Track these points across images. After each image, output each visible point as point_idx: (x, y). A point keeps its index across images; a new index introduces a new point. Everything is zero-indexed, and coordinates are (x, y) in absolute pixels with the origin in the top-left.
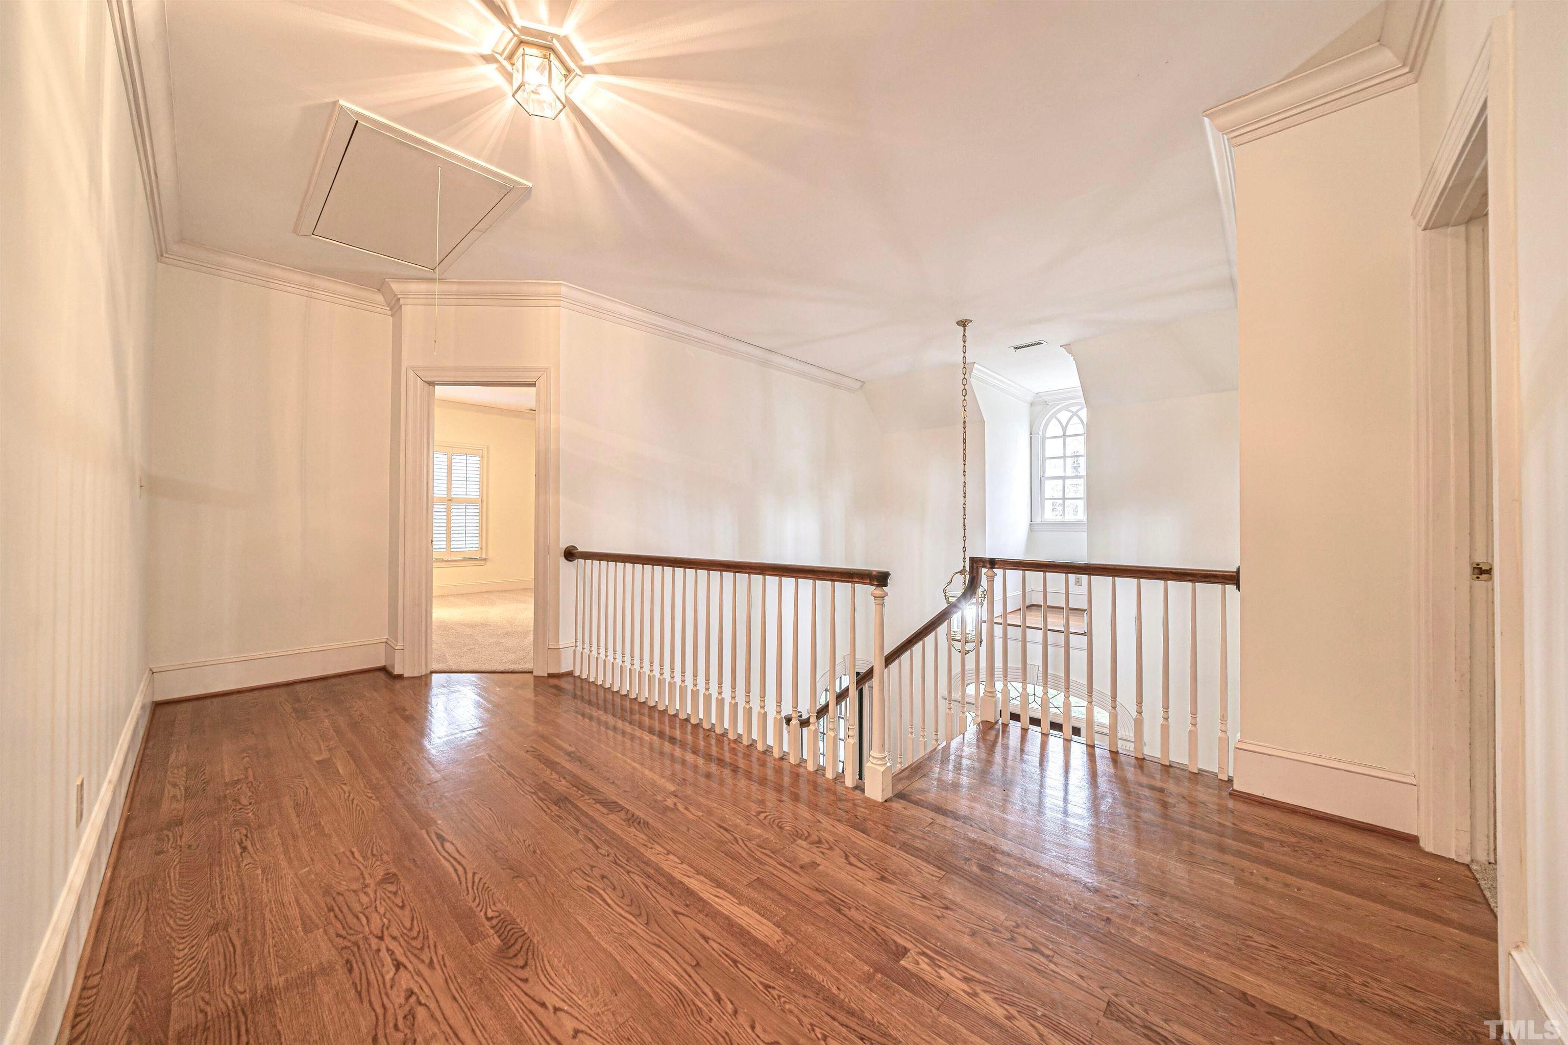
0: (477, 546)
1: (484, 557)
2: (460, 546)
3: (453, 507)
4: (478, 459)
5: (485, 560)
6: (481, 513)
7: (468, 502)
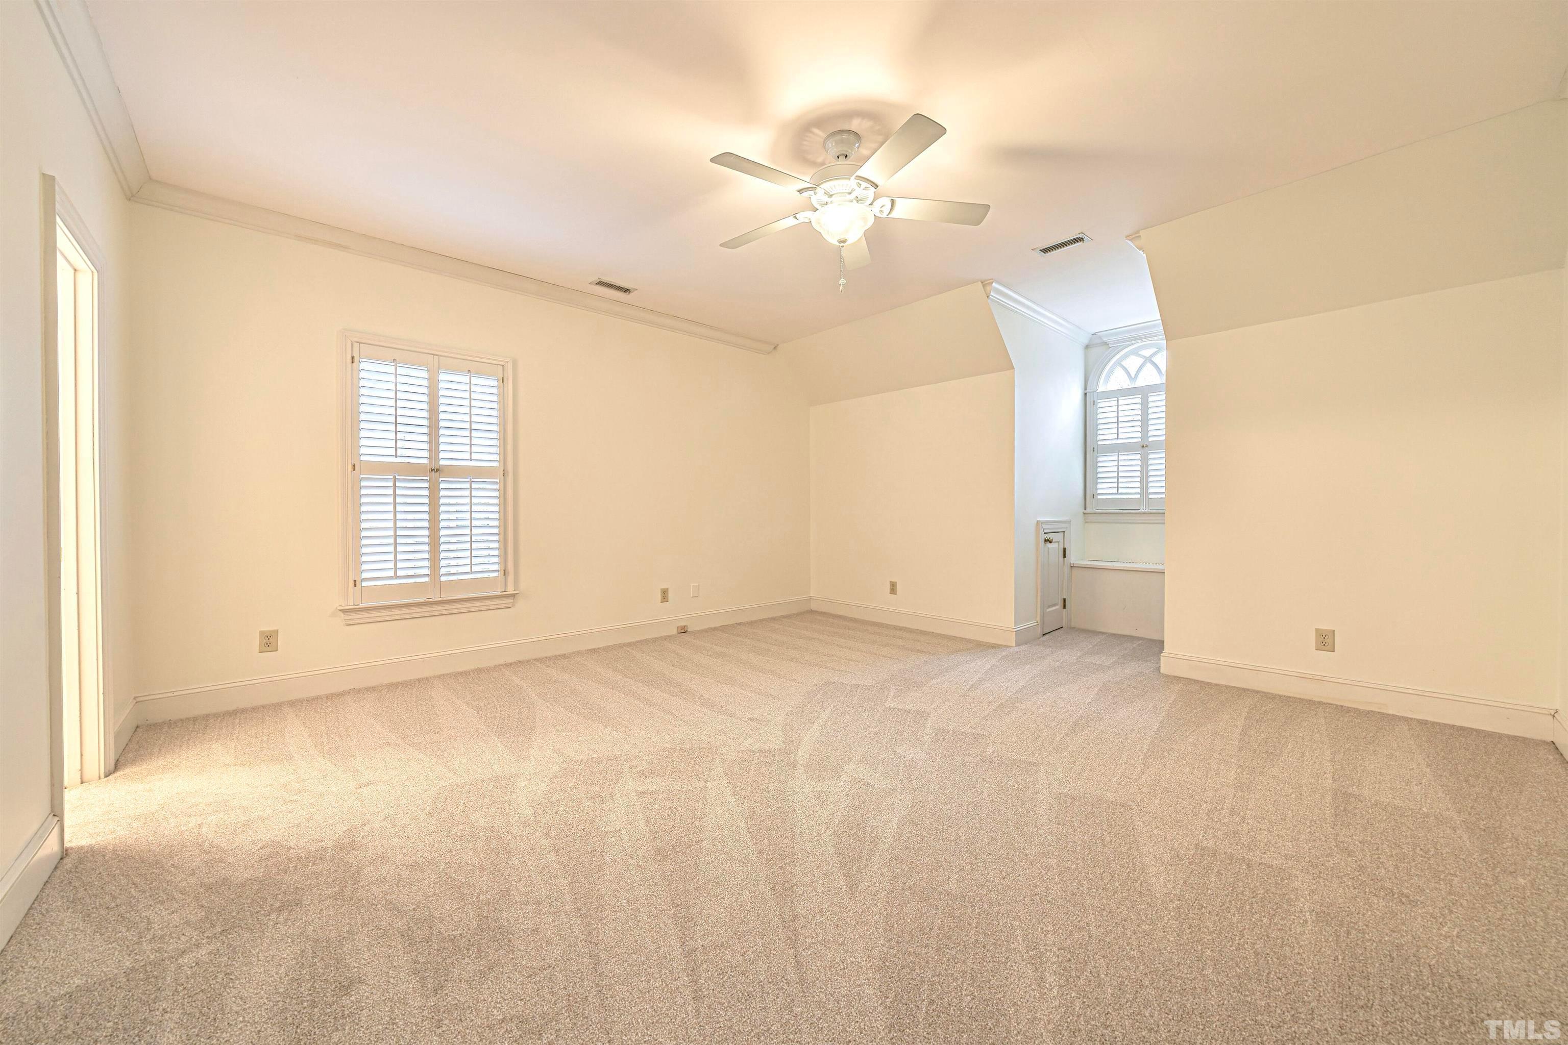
0: (496, 567)
1: (511, 590)
2: (461, 569)
3: (442, 485)
4: (495, 383)
5: (513, 596)
6: (504, 498)
7: (475, 473)
